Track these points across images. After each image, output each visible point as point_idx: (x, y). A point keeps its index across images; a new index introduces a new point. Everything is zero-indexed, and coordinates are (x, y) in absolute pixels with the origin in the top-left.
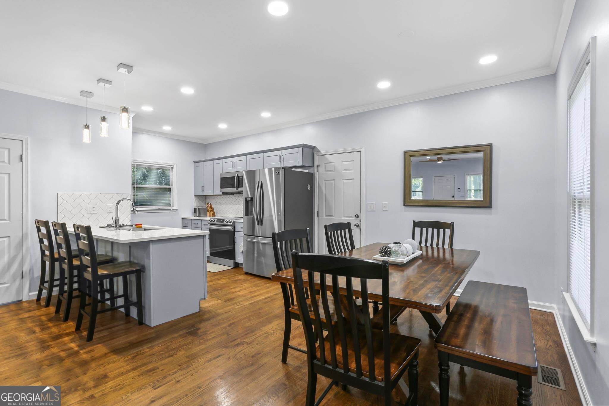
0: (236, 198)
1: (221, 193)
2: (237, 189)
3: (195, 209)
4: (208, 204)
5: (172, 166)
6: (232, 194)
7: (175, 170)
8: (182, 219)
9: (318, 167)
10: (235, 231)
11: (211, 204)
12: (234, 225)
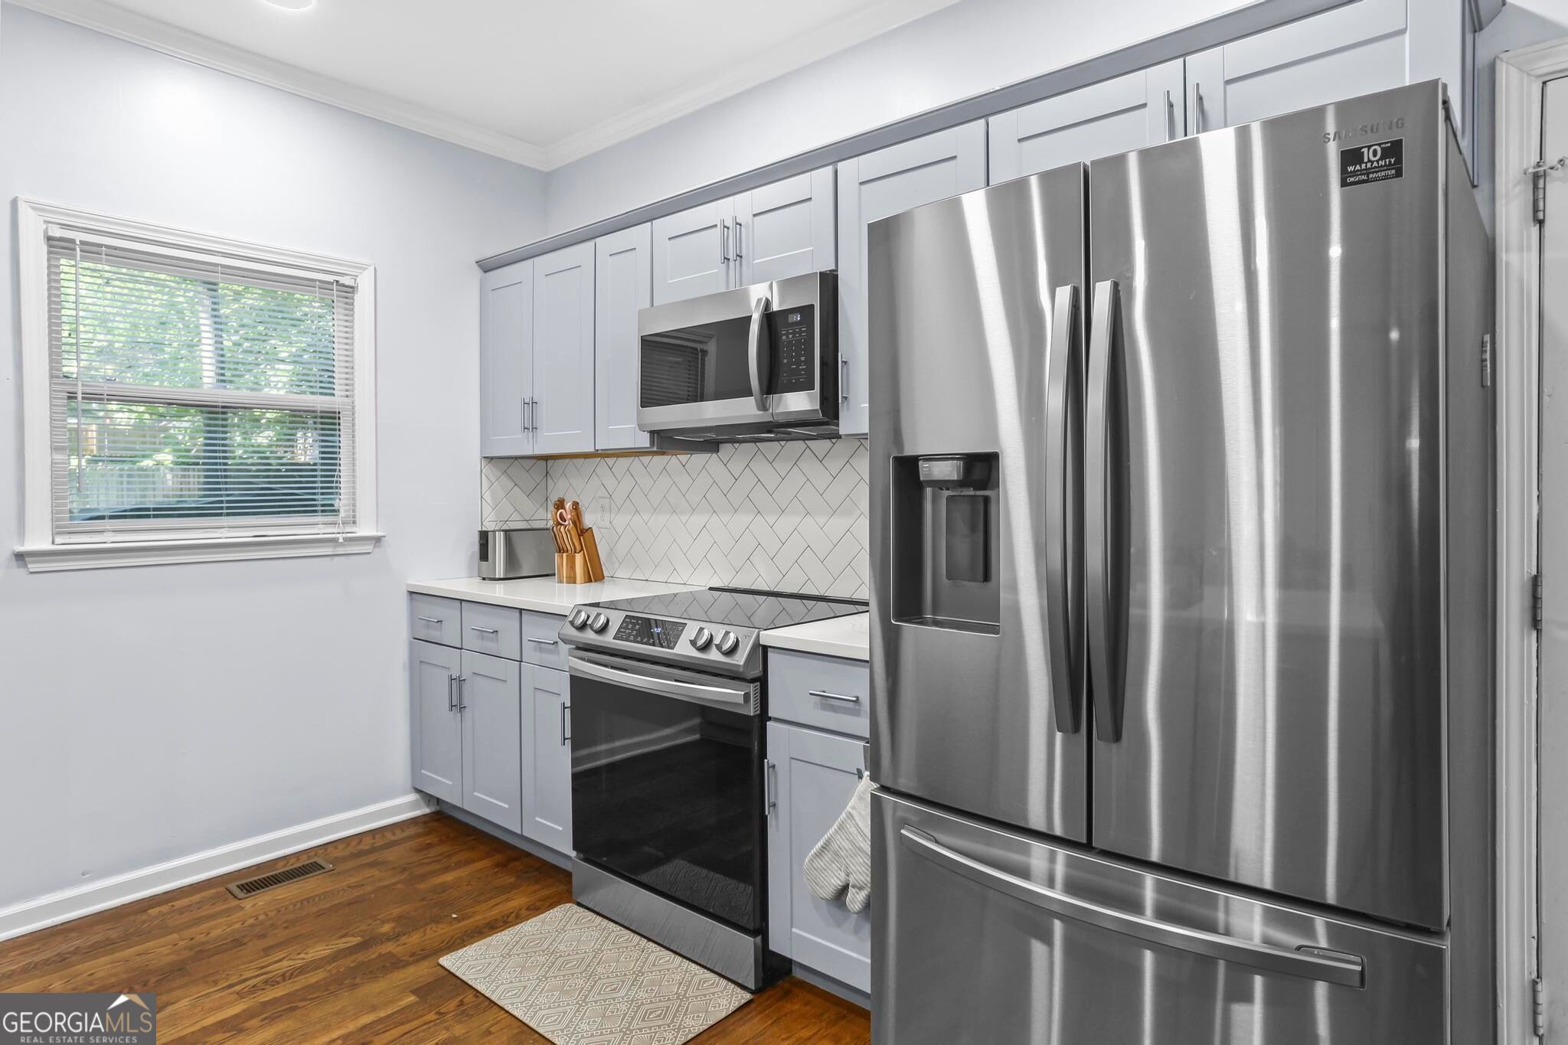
0: (736, 466)
1: (644, 442)
2: (763, 406)
3: (484, 536)
4: (560, 505)
5: (344, 280)
6: (710, 440)
7: (363, 300)
8: (411, 593)
9: (1540, 180)
10: (764, 716)
11: (576, 505)
12: (757, 672)
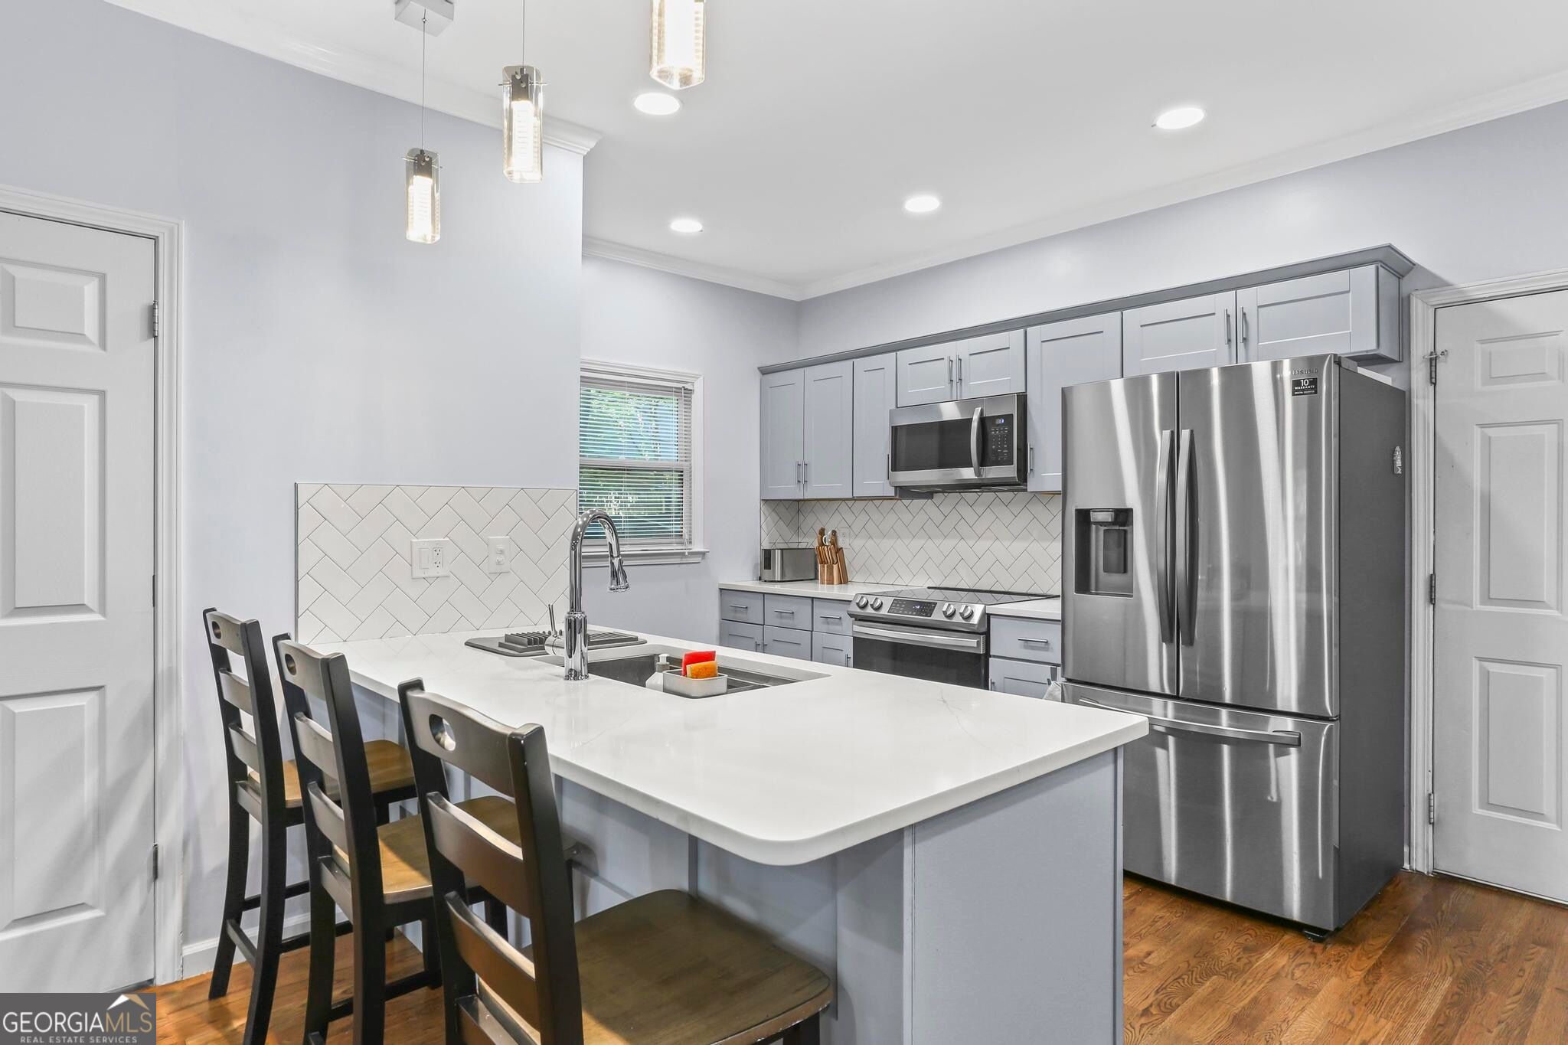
0: (946, 509)
1: (891, 492)
2: (978, 473)
3: (768, 553)
4: (822, 532)
5: (687, 386)
6: (927, 492)
7: (697, 398)
8: (721, 589)
9: (1433, 361)
10: (987, 655)
11: (834, 533)
12: (984, 629)
